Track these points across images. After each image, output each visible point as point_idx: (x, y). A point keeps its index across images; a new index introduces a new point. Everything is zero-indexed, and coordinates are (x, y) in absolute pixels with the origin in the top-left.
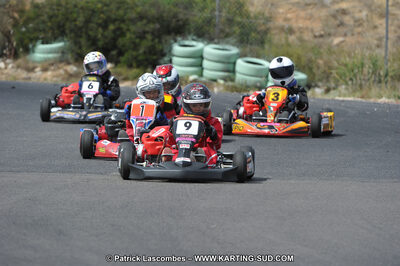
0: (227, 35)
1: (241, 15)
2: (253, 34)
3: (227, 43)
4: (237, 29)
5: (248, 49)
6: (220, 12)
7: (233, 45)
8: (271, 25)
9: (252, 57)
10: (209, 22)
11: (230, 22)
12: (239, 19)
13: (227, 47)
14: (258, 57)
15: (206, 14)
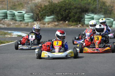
0: (101, 12)
1: (104, 6)
2: (108, 11)
3: (101, 14)
4: (103, 10)
5: (107, 16)
6: (98, 5)
7: (102, 15)
8: (113, 8)
9: (108, 18)
10: (95, 8)
11: (101, 8)
12: (104, 7)
13: (101, 15)
14: (110, 18)
15: (94, 6)
